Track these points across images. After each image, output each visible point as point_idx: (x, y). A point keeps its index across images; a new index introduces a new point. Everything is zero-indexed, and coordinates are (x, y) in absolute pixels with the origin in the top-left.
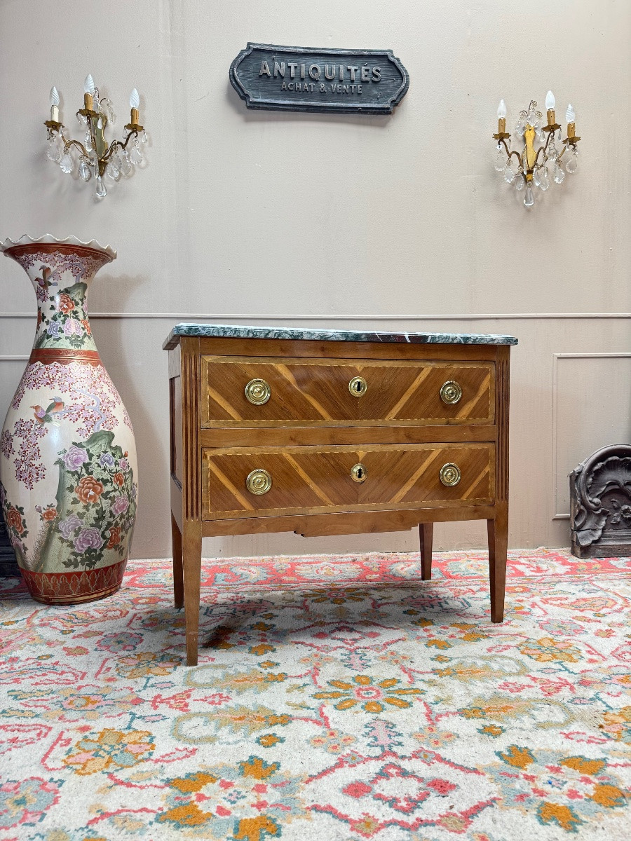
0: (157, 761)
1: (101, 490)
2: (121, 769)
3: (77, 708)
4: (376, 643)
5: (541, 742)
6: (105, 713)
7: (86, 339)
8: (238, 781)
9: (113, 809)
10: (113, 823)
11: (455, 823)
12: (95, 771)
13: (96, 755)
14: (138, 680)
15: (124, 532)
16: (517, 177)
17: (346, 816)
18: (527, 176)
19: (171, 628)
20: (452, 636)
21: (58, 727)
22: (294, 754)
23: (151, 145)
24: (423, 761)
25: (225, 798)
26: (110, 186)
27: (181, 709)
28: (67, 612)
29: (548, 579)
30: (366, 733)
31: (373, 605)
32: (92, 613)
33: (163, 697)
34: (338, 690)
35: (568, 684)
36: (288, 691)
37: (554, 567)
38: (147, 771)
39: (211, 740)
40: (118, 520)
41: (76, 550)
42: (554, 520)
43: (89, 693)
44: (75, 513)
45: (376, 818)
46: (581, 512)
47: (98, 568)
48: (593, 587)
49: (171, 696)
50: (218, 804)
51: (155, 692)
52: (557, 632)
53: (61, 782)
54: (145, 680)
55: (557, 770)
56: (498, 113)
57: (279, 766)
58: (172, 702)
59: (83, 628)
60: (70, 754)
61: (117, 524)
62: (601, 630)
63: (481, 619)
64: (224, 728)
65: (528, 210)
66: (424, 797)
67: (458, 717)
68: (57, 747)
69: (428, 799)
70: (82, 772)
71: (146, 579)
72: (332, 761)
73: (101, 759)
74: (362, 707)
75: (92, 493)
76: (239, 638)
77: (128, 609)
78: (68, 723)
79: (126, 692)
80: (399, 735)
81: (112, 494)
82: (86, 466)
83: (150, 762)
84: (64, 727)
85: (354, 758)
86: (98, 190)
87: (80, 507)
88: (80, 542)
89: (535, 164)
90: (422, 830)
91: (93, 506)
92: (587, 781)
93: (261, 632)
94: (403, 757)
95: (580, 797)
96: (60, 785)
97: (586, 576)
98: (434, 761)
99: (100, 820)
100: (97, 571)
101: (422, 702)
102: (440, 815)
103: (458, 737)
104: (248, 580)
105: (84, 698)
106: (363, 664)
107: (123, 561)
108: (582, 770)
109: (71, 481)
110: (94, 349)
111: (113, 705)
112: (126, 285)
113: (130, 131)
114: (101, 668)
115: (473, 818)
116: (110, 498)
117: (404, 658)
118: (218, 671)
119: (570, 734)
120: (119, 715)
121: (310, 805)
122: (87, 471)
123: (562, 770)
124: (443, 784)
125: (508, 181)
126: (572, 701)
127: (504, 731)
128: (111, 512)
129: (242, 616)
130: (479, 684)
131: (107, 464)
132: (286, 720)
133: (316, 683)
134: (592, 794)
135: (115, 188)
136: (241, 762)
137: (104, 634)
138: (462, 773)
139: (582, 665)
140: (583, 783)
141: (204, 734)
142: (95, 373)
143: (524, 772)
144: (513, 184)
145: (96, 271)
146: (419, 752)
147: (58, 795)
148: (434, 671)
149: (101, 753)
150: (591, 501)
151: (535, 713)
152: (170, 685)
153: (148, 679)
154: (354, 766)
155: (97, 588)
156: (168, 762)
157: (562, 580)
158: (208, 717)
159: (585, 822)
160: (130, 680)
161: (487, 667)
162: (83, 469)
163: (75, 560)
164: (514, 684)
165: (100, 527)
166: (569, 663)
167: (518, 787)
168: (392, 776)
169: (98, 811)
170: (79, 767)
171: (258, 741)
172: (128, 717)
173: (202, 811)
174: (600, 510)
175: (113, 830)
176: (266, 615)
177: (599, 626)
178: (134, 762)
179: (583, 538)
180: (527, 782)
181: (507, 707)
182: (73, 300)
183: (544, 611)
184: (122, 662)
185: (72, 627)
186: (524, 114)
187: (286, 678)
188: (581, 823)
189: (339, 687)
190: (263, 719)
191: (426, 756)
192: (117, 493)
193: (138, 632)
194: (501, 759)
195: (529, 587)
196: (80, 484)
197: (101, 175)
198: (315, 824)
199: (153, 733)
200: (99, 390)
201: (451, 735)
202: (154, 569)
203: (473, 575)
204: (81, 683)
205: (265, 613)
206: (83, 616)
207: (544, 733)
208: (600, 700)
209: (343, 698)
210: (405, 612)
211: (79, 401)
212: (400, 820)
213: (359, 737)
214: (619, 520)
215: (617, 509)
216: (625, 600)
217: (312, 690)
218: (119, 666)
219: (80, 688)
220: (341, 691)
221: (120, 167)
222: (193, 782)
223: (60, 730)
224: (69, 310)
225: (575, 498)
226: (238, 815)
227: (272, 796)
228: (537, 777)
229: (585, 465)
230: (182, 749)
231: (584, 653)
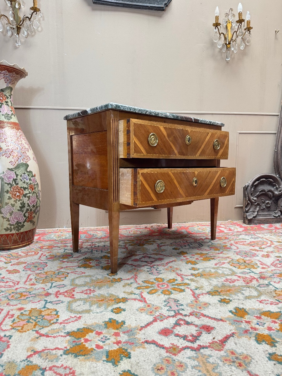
0: (61, 323)
1: (23, 193)
2: (42, 328)
3: (16, 299)
4: (162, 263)
5: (249, 305)
6: (31, 301)
7: (13, 116)
8: (104, 331)
9: (40, 349)
10: (41, 357)
11: (217, 346)
12: (28, 330)
13: (28, 322)
14: (47, 284)
15: (35, 214)
16: (223, 46)
17: (163, 345)
18: (227, 45)
19: (61, 260)
20: (197, 259)
21: (6, 309)
22: (132, 316)
23: (43, 20)
24: (195, 317)
25: (99, 340)
26: (23, 40)
27: (71, 297)
28: (7, 253)
29: (235, 234)
30: (165, 305)
31: (158, 246)
32: (20, 253)
33: (61, 292)
34: (148, 285)
35: (255, 278)
36: (124, 286)
37: (237, 228)
38: (56, 329)
39: (88, 311)
40: (32, 208)
41: (11, 223)
42: (235, 208)
43: (22, 291)
44: (10, 204)
45: (178, 345)
46: (248, 204)
47: (21, 232)
48: (256, 237)
49: (65, 291)
50: (96, 344)
51: (56, 290)
52: (245, 256)
53: (10, 337)
54: (51, 284)
55: (260, 318)
56: (215, 13)
57: (125, 323)
58: (66, 294)
59: (16, 260)
60: (14, 322)
61: (31, 210)
62: (264, 255)
63: (209, 251)
64: (94, 306)
65: (228, 62)
66: (200, 334)
67: (208, 296)
68: (7, 319)
69: (202, 335)
70: (22, 331)
71: (46, 237)
72: (151, 319)
73: (31, 324)
74: (161, 292)
75: (18, 194)
76: (96, 263)
77: (38, 251)
78: (12, 306)
79: (42, 290)
80: (182, 305)
81: (28, 195)
82: (15, 180)
83: (57, 324)
84: (10, 308)
85: (161, 317)
86: (16, 42)
87: (12, 201)
88: (13, 219)
89: (232, 39)
90: (202, 351)
91: (19, 201)
92: (275, 322)
93: (106, 260)
94: (186, 315)
95: (274, 330)
96: (10, 338)
97: (252, 232)
98: (201, 316)
99: (33, 355)
100: (22, 233)
101: (189, 289)
102: (209, 343)
103: (210, 304)
104: (97, 237)
105: (19, 294)
106: (158, 273)
107: (35, 229)
108: (271, 317)
109: (7, 188)
110: (17, 122)
111: (35, 297)
112: (32, 92)
113: (32, 11)
114: (27, 279)
115: (225, 343)
116: (28, 197)
117: (177, 269)
118: (88, 278)
119: (262, 301)
120: (39, 301)
121: (143, 341)
122: (15, 182)
123: (262, 318)
124: (208, 327)
125: (219, 47)
126: (258, 286)
127: (231, 301)
128: (28, 204)
129: (96, 253)
130: (214, 280)
131: (25, 180)
132: (125, 300)
133: (137, 282)
134: (279, 328)
135: (25, 41)
136: (105, 322)
137: (27, 263)
138: (215, 321)
139: (259, 270)
140: (273, 323)
141: (84, 309)
142: (18, 134)
143: (244, 319)
144: (221, 49)
145: (17, 81)
146: (193, 312)
147: (9, 343)
148: (192, 275)
149: (31, 320)
150: (253, 199)
151: (243, 292)
152: (64, 286)
153: (52, 284)
154: (162, 321)
155: (22, 242)
156: (67, 323)
157: (242, 234)
158: (85, 301)
159: (279, 342)
160: (43, 284)
161: (216, 272)
162: (13, 182)
163: (11, 227)
164: (230, 279)
165: (23, 211)
166: (253, 269)
167: (243, 327)
168: (182, 325)
169: (32, 351)
170: (19, 328)
171: (112, 311)
172: (44, 302)
173: (88, 347)
174: (257, 203)
175: (41, 360)
176: (108, 252)
177: (263, 253)
178: (49, 324)
179: (249, 215)
180: (247, 324)
181: (230, 290)
182: (5, 95)
183: (237, 247)
184: (38, 276)
185: (10, 260)
186: (227, 15)
187: (122, 280)
188: (277, 342)
189: (148, 283)
190: (113, 300)
191: (196, 314)
192: (31, 195)
193: (44, 261)
194: (232, 314)
195: (228, 237)
196: (12, 190)
197: (18, 34)
198: (148, 351)
199: (57, 309)
200: (20, 142)
201: (206, 304)
202: (49, 233)
203: (201, 232)
204: (17, 287)
205: (107, 251)
206: (16, 255)
207: (250, 301)
208: (271, 285)
209: (151, 289)
210: (173, 249)
211: (10, 148)
212: (190, 346)
213: (162, 307)
214: (264, 207)
215: (264, 203)
216: (271, 241)
217: (135, 285)
218: (37, 278)
219: (17, 289)
220: (150, 285)
221: (28, 30)
222: (81, 333)
223: (8, 310)
224: (3, 101)
225: (246, 197)
226: (107, 348)
227: (123, 338)
228: (251, 322)
229: (250, 183)
230: (73, 317)
231: (259, 264)
